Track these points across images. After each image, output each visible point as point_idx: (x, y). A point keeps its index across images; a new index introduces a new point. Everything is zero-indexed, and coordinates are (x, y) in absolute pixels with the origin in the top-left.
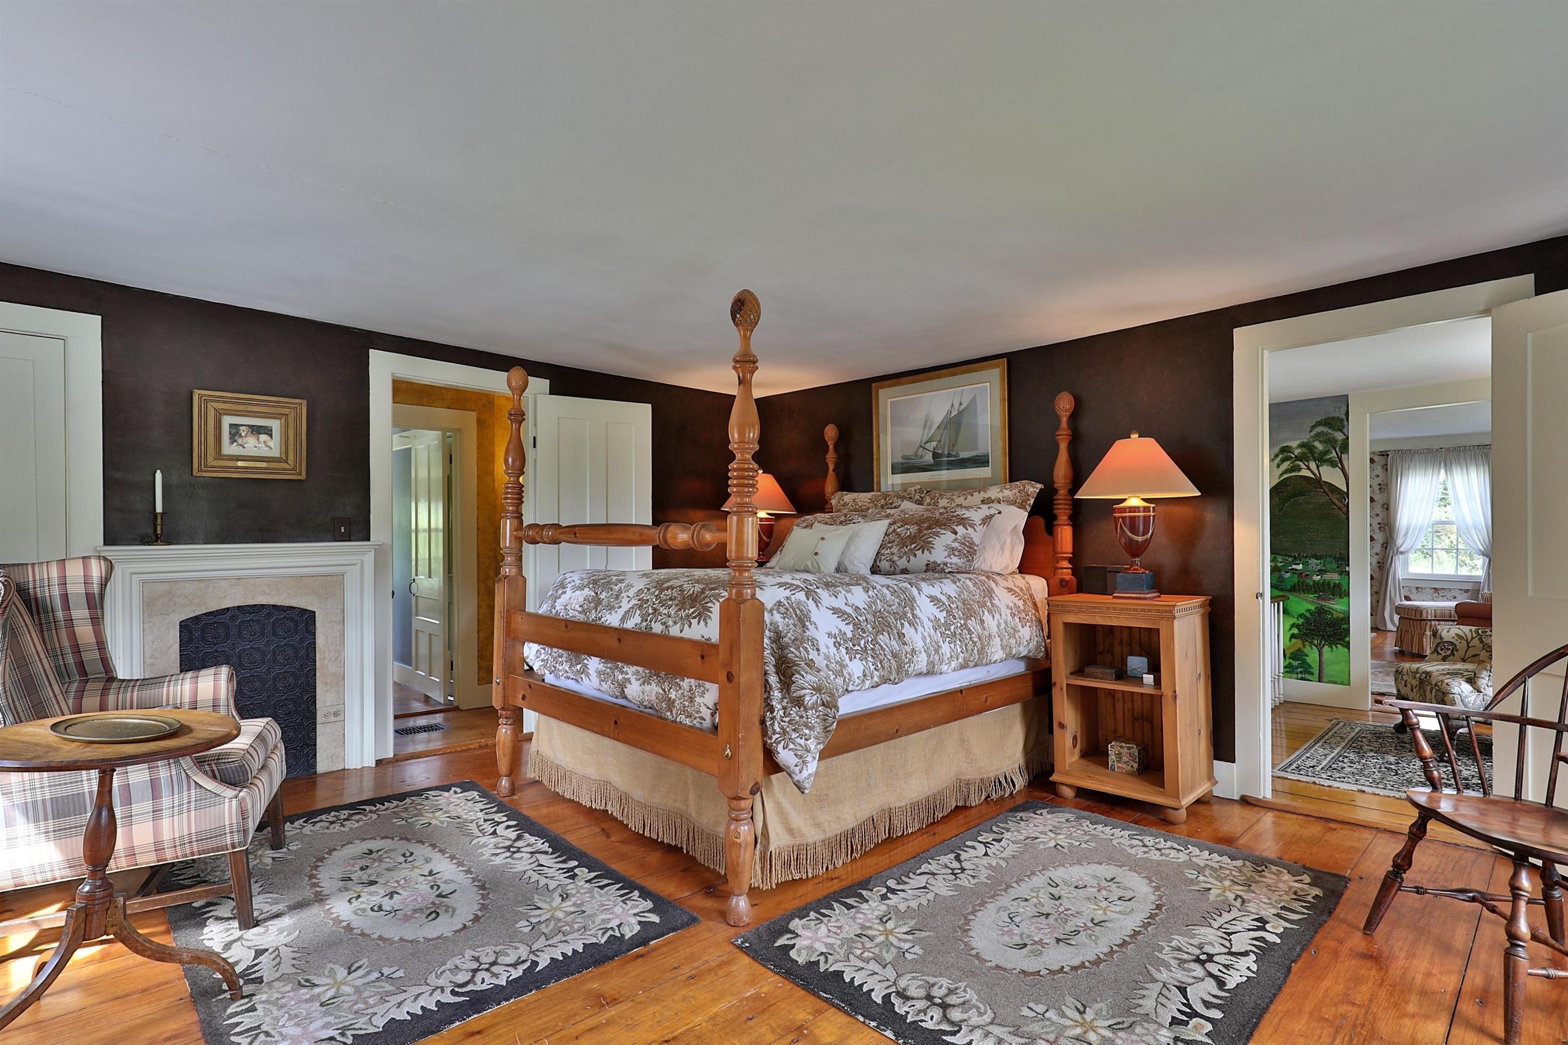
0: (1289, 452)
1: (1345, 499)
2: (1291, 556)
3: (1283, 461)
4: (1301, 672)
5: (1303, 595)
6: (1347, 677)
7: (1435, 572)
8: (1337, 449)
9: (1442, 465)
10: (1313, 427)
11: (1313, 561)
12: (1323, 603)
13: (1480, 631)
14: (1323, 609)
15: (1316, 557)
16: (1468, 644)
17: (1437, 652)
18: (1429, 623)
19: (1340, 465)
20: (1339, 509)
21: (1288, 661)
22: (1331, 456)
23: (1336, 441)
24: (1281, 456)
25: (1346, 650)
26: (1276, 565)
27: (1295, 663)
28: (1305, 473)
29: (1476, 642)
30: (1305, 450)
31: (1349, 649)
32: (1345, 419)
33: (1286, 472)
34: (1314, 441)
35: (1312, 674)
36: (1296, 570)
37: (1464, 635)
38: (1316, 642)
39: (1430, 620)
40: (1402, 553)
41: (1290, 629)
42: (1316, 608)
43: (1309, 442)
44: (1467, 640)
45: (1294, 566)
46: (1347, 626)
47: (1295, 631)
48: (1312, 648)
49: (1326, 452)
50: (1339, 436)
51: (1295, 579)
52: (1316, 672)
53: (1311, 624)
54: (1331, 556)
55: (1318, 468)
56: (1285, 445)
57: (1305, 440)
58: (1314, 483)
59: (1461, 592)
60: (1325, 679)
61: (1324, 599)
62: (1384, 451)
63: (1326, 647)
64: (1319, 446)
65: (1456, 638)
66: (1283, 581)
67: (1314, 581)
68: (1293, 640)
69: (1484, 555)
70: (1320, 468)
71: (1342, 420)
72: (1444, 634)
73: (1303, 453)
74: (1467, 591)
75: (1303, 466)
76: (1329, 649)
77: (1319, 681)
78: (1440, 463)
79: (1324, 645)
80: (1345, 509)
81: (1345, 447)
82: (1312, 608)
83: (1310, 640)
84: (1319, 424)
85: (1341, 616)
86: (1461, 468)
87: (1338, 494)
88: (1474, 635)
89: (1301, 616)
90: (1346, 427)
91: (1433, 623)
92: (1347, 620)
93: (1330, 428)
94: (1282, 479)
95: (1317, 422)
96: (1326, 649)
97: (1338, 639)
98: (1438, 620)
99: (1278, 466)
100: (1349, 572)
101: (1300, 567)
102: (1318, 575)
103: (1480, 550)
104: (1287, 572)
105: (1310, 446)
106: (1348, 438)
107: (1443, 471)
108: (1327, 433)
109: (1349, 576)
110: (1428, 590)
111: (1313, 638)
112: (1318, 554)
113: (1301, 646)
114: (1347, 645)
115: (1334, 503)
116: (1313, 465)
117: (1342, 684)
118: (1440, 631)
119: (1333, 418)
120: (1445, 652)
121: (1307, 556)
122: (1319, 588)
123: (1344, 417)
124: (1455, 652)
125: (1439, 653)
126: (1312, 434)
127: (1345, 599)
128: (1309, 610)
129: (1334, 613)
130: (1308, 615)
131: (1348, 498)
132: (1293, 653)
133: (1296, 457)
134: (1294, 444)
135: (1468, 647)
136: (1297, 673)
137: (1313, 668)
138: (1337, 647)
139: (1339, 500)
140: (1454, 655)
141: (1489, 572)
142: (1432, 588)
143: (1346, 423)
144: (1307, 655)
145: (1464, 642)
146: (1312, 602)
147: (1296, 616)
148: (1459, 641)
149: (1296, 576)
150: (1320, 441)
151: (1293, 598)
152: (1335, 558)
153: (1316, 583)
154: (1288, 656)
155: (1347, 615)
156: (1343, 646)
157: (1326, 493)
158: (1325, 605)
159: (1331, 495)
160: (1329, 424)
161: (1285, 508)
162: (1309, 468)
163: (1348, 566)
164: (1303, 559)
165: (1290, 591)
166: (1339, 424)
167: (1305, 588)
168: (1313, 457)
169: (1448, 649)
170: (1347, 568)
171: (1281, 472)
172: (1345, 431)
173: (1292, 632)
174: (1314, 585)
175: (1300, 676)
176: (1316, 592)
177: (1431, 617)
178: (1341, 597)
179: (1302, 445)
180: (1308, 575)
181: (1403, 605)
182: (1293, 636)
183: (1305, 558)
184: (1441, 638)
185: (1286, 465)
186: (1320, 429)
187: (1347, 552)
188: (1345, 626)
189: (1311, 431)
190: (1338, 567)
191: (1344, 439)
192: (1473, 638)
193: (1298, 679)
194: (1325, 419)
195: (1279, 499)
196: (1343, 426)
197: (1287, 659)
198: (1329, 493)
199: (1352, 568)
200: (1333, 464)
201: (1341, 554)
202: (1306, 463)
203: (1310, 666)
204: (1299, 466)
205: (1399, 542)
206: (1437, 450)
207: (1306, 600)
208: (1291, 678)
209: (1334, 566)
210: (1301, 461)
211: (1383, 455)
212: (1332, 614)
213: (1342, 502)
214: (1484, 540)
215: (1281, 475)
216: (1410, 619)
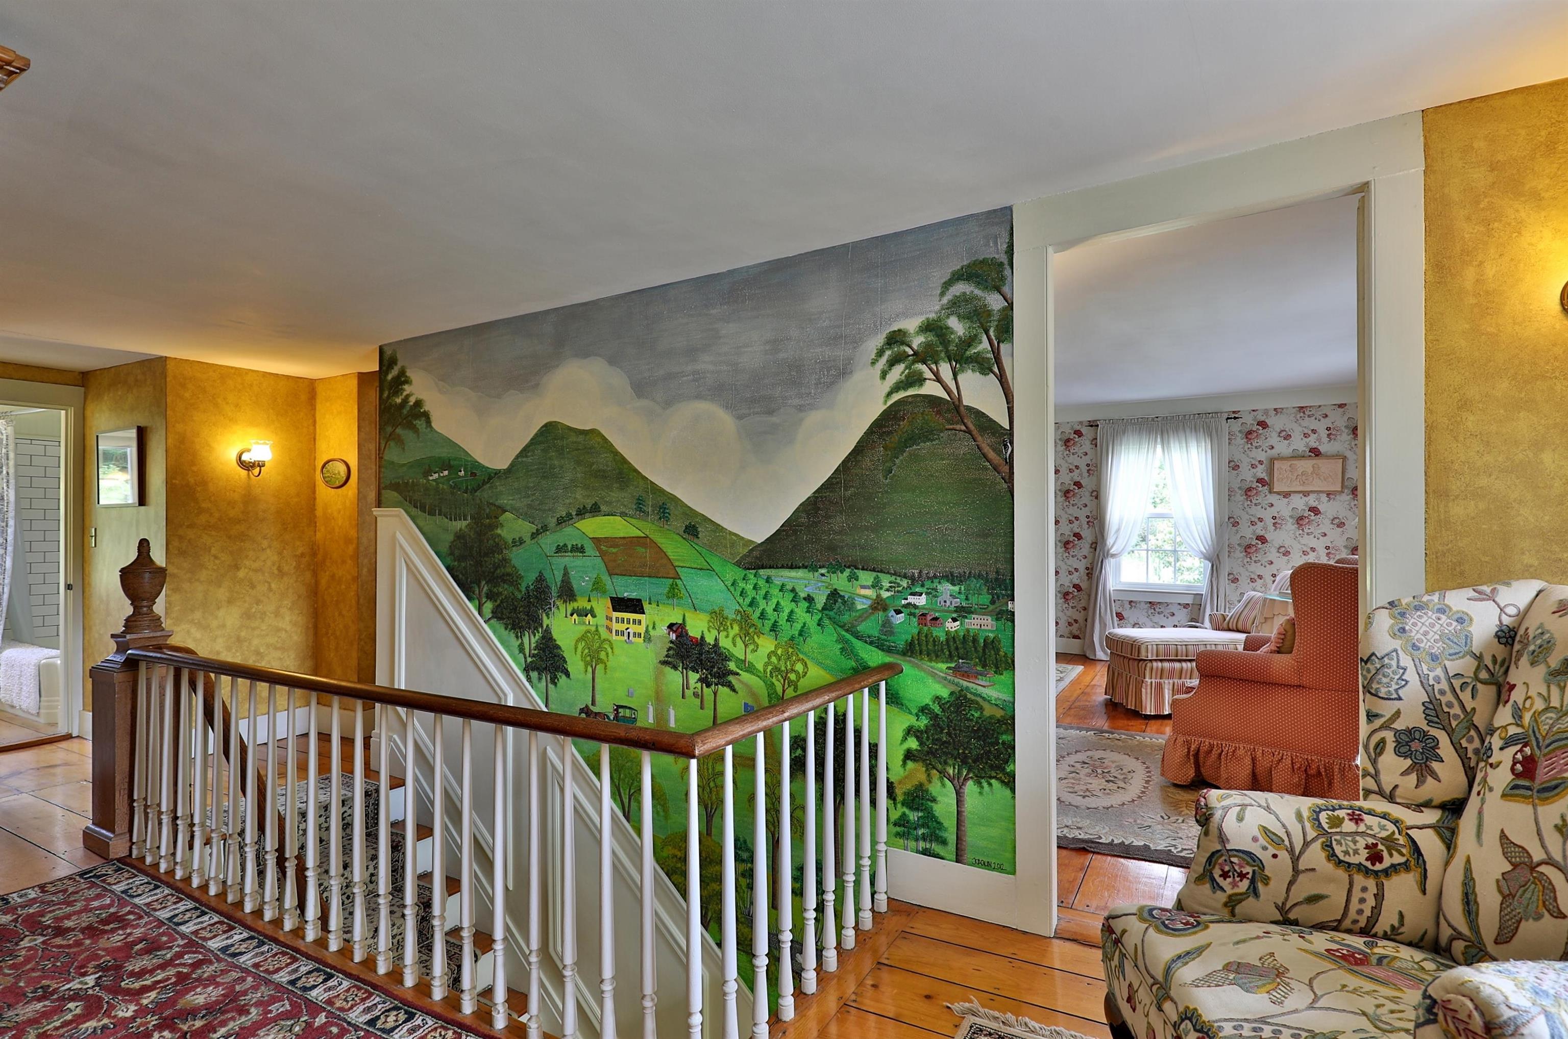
0: (903, 343)
1: (1006, 446)
2: (905, 576)
3: (892, 363)
4: (924, 838)
5: (927, 664)
6: (1008, 855)
7: (1151, 581)
8: (992, 333)
9: (1159, 440)
10: (947, 285)
11: (946, 588)
12: (965, 684)
13: (1323, 817)
14: (965, 697)
15: (952, 578)
16: (1295, 860)
17: (1213, 880)
18: (1149, 665)
19: (996, 370)
20: (996, 469)
21: (901, 810)
22: (980, 348)
23: (989, 313)
24: (888, 353)
25: (1008, 792)
26: (878, 596)
27: (913, 816)
28: (931, 388)
29: (1315, 856)
30: (931, 337)
31: (1013, 790)
32: (1006, 262)
33: (897, 388)
34: (948, 317)
35: (944, 842)
36: (915, 607)
37: (1282, 833)
38: (951, 771)
39: (1151, 660)
40: (1113, 556)
41: (905, 739)
42: (952, 693)
43: (939, 319)
44: (1291, 851)
45: (912, 599)
46: (1010, 738)
47: (913, 744)
48: (943, 785)
49: (970, 341)
50: (995, 302)
51: (913, 628)
52: (951, 838)
53: (942, 729)
54: (980, 576)
55: (955, 379)
56: (895, 328)
57: (932, 316)
58: (948, 410)
59: (1179, 607)
60: (969, 856)
61: (966, 675)
62: (1094, 421)
63: (970, 783)
64: (957, 327)
65: (1262, 841)
66: (892, 633)
67: (948, 633)
68: (910, 764)
69: (1206, 558)
70: (959, 378)
71: (1002, 264)
72: (1230, 825)
73: (928, 346)
74: (1186, 606)
75: (928, 374)
76: (976, 789)
77: (957, 861)
78: (1156, 437)
79: (966, 780)
80: (1007, 467)
81: (1005, 329)
82: (944, 693)
83: (940, 767)
84: (957, 277)
85: (999, 714)
86: (1180, 443)
87: (993, 434)
88: (1311, 834)
89: (924, 710)
90: (1008, 282)
91: (1155, 664)
92: (1008, 723)
93: (978, 284)
94: (889, 403)
95: (954, 274)
96: (970, 787)
97: (992, 767)
98: (1161, 661)
99: (884, 375)
100: (1013, 614)
101: (922, 601)
102: (954, 620)
103: (1202, 552)
104: (898, 612)
105: (941, 328)
106: (1011, 306)
107: (1159, 447)
108: (977, 298)
109: (1013, 621)
110: (1143, 604)
111: (946, 763)
112: (956, 572)
113: (922, 776)
114: (1010, 782)
115: (985, 456)
116: (945, 370)
117: (1000, 869)
118: (1218, 814)
119: (984, 262)
120: (1234, 885)
121: (935, 577)
122: (957, 649)
123: (1004, 258)
124: (1260, 886)
125: (1216, 887)
126: (945, 300)
127: (1005, 677)
128: (937, 698)
129: (985, 705)
130: (937, 709)
131: (1012, 443)
132: (907, 794)
133: (916, 354)
134: (911, 325)
135: (1296, 872)
136: (917, 840)
137: (946, 830)
138: (990, 784)
139: (994, 450)
140: (1256, 894)
141: (1211, 581)
142: (1146, 603)
143: (1007, 272)
144: (934, 800)
145: (1284, 855)
146: (943, 680)
147: (914, 711)
148: (1272, 850)
149: (915, 620)
150: (959, 317)
151: (909, 670)
152: (987, 580)
153: (952, 638)
154: (900, 798)
155: (1010, 714)
156: (1003, 782)
157: (968, 431)
158: (967, 688)
159: (979, 438)
160: (977, 276)
161: (894, 468)
162: (938, 379)
163: (1013, 600)
164: (928, 584)
165: (904, 653)
166: (994, 275)
167: (931, 647)
168: (947, 352)
169: (1242, 876)
170: (1010, 606)
171: (888, 389)
172: (1006, 289)
173: (906, 746)
174: (947, 640)
175: (922, 845)
176: (951, 658)
177: (1152, 656)
178: (998, 672)
179: (927, 328)
180: (936, 619)
181: (1115, 635)
182: (909, 756)
183: (932, 579)
184: (1222, 838)
185: (897, 373)
186: (960, 288)
187: (1009, 567)
188: (1005, 738)
189: (942, 294)
190: (993, 602)
191: (1004, 309)
192: (1306, 844)
193: (918, 852)
194: (969, 266)
195: (885, 448)
196: (1003, 279)
197: (899, 806)
198: (975, 432)
199: (1021, 605)
200: (983, 366)
201: (997, 572)
202: (934, 367)
203: (939, 823)
204: (921, 373)
205: (1110, 541)
206: (1153, 419)
207: (934, 675)
208: (906, 849)
209: (985, 599)
210: (924, 362)
211: (1092, 426)
212: (981, 709)
213: (999, 453)
214: (1205, 538)
215: (889, 394)
216: (1124, 657)
